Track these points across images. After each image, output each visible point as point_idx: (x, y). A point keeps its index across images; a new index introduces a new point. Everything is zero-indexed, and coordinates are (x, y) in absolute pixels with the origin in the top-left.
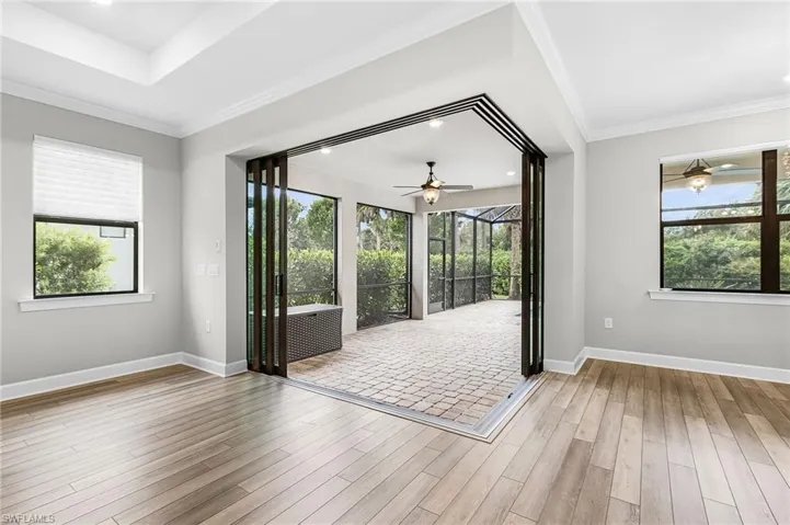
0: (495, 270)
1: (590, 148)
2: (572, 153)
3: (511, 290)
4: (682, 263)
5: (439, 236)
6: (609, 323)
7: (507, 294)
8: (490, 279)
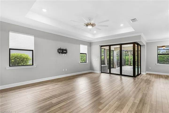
0: (126, 60)
1: (147, 43)
2: (145, 45)
3: (129, 64)
4: (164, 59)
5: (118, 54)
6: (150, 68)
7: (128, 65)
8: (125, 62)
